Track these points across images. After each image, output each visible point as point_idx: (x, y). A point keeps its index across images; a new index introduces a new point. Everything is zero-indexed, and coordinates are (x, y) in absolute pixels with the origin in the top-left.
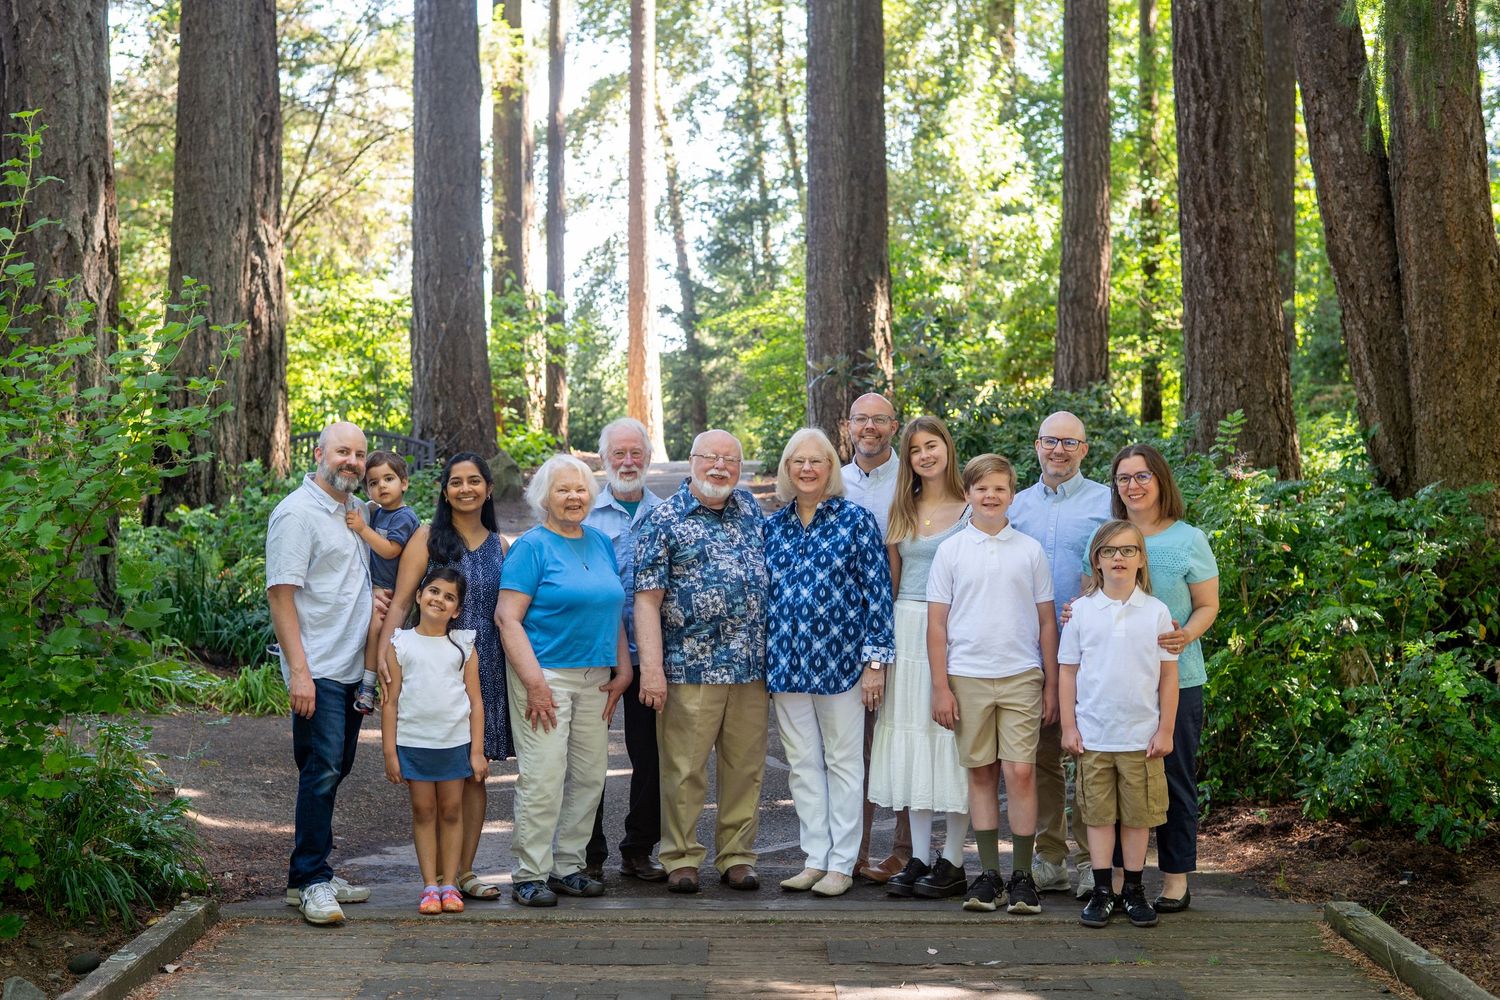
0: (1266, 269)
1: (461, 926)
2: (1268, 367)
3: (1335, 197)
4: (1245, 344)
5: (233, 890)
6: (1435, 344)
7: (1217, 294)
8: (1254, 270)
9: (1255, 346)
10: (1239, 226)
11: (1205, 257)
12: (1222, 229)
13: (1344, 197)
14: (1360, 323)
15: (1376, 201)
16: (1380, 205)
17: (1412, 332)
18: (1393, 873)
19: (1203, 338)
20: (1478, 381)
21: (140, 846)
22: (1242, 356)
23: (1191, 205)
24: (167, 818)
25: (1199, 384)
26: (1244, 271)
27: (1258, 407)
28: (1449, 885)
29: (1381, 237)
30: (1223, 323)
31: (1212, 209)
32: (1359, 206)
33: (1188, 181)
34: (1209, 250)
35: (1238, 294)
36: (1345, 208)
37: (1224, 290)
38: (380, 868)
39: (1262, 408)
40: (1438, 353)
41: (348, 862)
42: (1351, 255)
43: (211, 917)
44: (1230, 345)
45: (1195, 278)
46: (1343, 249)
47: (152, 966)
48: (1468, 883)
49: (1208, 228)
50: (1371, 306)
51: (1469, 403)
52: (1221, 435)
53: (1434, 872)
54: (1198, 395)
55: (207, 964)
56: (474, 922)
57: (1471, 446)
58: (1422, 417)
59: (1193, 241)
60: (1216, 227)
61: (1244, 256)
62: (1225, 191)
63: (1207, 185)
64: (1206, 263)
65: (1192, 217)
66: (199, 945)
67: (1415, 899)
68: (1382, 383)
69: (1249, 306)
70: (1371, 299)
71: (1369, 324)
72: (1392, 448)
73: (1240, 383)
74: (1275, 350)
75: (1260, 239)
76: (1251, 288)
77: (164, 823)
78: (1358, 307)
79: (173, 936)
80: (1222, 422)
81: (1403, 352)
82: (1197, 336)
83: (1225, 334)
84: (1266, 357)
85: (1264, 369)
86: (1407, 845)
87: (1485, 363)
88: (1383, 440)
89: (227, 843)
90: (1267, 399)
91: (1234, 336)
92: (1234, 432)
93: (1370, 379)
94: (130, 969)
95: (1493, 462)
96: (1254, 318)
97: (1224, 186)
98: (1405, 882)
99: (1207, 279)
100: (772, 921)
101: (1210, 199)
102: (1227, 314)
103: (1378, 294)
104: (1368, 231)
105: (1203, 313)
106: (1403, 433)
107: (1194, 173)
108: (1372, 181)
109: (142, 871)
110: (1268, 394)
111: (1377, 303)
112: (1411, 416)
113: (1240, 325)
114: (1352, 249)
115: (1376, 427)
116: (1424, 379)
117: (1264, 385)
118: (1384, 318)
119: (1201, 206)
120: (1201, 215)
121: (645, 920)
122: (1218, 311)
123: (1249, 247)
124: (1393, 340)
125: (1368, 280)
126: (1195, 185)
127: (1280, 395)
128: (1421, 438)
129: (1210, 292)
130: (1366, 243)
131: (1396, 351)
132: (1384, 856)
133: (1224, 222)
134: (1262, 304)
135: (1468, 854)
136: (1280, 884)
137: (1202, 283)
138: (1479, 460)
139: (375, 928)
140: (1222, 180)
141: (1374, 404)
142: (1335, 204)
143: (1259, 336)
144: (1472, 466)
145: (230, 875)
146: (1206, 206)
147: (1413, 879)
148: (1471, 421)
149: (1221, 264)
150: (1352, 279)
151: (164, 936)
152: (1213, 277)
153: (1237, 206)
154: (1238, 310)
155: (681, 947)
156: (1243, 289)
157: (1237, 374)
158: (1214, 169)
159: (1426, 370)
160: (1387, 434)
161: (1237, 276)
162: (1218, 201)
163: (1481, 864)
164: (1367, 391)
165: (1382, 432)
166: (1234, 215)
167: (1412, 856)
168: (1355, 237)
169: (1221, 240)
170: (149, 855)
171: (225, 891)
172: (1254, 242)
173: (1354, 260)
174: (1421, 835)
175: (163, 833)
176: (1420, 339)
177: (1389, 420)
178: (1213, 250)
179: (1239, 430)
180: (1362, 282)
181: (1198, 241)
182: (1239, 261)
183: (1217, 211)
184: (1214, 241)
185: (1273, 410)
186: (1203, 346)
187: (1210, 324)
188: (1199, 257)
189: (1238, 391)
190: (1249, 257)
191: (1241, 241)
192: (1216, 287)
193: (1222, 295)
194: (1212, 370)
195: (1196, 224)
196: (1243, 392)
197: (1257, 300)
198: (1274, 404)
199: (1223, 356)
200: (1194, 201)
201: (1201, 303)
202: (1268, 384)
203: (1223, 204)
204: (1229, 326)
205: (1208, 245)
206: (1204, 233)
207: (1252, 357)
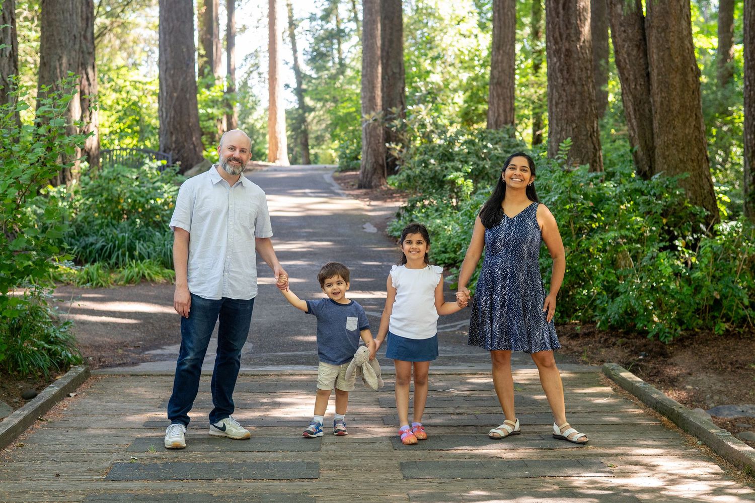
0: (587, 70)
2: (588, 117)
3: (619, 35)
4: (577, 107)
5: (94, 364)
6: (665, 107)
7: (563, 82)
8: (582, 70)
9: (581, 108)
10: (575, 49)
11: (558, 64)
12: (567, 50)
13: (623, 35)
14: (630, 97)
15: (639, 38)
16: (641, 40)
17: (654, 101)
18: (636, 353)
19: (557, 104)
20: (685, 124)
21: (50, 342)
22: (575, 112)
23: (551, 38)
24: (62, 330)
25: (555, 125)
26: (577, 71)
27: (583, 137)
28: (662, 358)
29: (641, 55)
30: (566, 96)
31: (562, 40)
32: (631, 40)
33: (550, 26)
34: (560, 60)
35: (574, 82)
36: (624, 41)
37: (567, 80)
38: (163, 355)
39: (585, 138)
40: (666, 111)
41: (147, 353)
42: (626, 64)
43: (87, 374)
44: (569, 107)
45: (553, 74)
46: (623, 61)
47: (64, 393)
48: (670, 357)
49: (560, 49)
50: (635, 88)
51: (680, 136)
52: (561, 150)
53: (655, 352)
54: (554, 131)
55: (88, 393)
57: (681, 156)
58: (658, 142)
59: (552, 55)
60: (564, 49)
61: (577, 63)
62: (568, 32)
63: (559, 28)
64: (559, 67)
65: (552, 44)
66: (83, 386)
67: (646, 364)
68: (640, 126)
69: (579, 88)
70: (635, 85)
71: (634, 97)
72: (644, 157)
73: (574, 125)
74: (591, 109)
75: (585, 55)
76: (580, 79)
77: (61, 333)
78: (629, 89)
80: (561, 144)
81: (650, 111)
82: (554, 102)
83: (567, 101)
84: (587, 113)
85: (586, 119)
86: (644, 341)
87: (688, 116)
88: (640, 153)
90: (587, 134)
91: (571, 103)
92: (567, 149)
93: (635, 124)
94: (56, 394)
95: (691, 163)
96: (581, 94)
97: (567, 29)
98: (641, 357)
99: (559, 75)
101: (561, 35)
102: (568, 92)
103: (639, 82)
104: (634, 52)
105: (557, 91)
106: (650, 150)
107: (553, 23)
108: (637, 28)
110: (588, 131)
111: (638, 87)
112: (653, 142)
113: (575, 97)
114: (627, 61)
115: (637, 147)
116: (659, 124)
117: (586, 126)
118: (642, 95)
119: (556, 38)
120: (556, 43)
122: (564, 90)
123: (579, 59)
124: (646, 105)
125: (634, 75)
126: (554, 28)
127: (594, 131)
128: (658, 151)
129: (560, 81)
130: (633, 58)
131: (647, 110)
132: (633, 346)
133: (567, 46)
134: (585, 87)
135: (672, 345)
136: (584, 359)
137: (556, 77)
138: (685, 163)
140: (566, 26)
141: (636, 136)
142: (619, 39)
143: (583, 102)
144: (681, 165)
145: (91, 358)
146: (559, 39)
147: (645, 356)
148: (681, 144)
149: (566, 67)
150: (627, 75)
151: (68, 381)
152: (562, 74)
153: (574, 39)
154: (574, 90)
156: (576, 79)
157: (573, 121)
158: (563, 21)
159: (661, 119)
160: (642, 150)
161: (573, 73)
162: (564, 36)
163: (677, 349)
164: (633, 130)
165: (640, 149)
166: (572, 43)
167: (645, 346)
168: (629, 55)
169: (566, 56)
170: (55, 347)
171: (90, 364)
172: (582, 57)
173: (628, 66)
174: (650, 336)
175: (61, 337)
176: (658, 104)
177: (644, 142)
178: (562, 60)
179: (569, 148)
180: (631, 77)
181: (555, 56)
182: (574, 66)
183: (564, 41)
184: (562, 56)
185: (590, 139)
186: (556, 108)
187: (560, 97)
188: (555, 64)
189: (573, 129)
190: (579, 64)
191: (576, 56)
192: (563, 78)
193: (566, 82)
194: (561, 119)
195: (554, 47)
196: (576, 130)
197: (583, 85)
198: (591, 136)
199: (566, 112)
200: (553, 36)
201: (556, 86)
202: (588, 126)
203: (567, 38)
204: (569, 98)
205: (560, 58)
206: (557, 52)
207: (580, 113)
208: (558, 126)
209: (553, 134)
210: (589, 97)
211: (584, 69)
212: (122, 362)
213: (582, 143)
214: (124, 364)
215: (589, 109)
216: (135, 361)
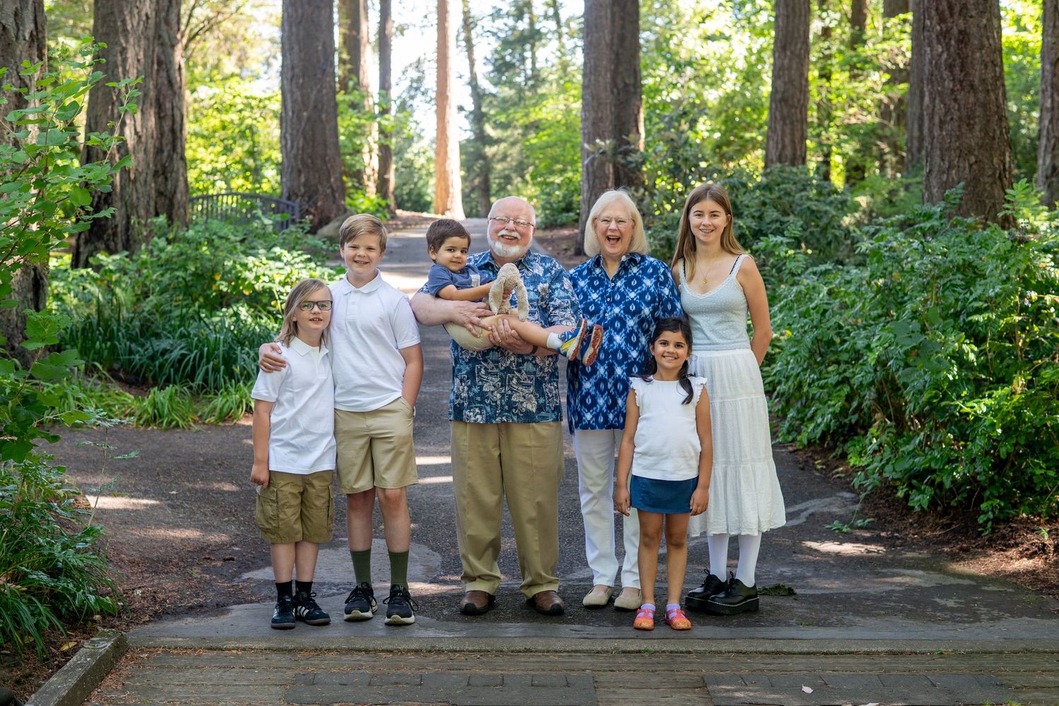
0: (995, 66)
1: (357, 657)
2: (996, 146)
4: (977, 128)
5: (142, 610)
7: (954, 86)
9: (985, 130)
10: (974, 30)
11: (945, 56)
12: (960, 32)
19: (942, 123)
21: (54, 573)
22: (974, 138)
23: (933, 13)
24: (80, 546)
25: (937, 160)
26: (977, 67)
27: (986, 180)
30: (959, 110)
31: (952, 15)
34: (948, 50)
35: (972, 86)
37: (961, 82)
39: (990, 180)
41: (246, 576)
44: (964, 128)
45: (936, 72)
49: (948, 31)
54: (936, 169)
56: (367, 651)
59: (935, 42)
60: (955, 31)
61: (978, 55)
64: (946, 60)
65: (934, 22)
69: (981, 96)
73: (973, 159)
74: (1001, 133)
75: (991, 41)
76: (983, 81)
77: (78, 551)
79: (83, 679)
82: (937, 120)
83: (960, 119)
84: (994, 138)
85: (992, 148)
89: (136, 556)
90: (994, 173)
91: (968, 121)
96: (985, 106)
99: (946, 74)
100: (646, 651)
101: (951, 7)
102: (962, 102)
105: (942, 101)
109: (56, 599)
110: (995, 169)
113: (973, 112)
117: (992, 162)
119: (943, 12)
120: (942, 20)
121: (527, 651)
122: (955, 100)
123: (982, 47)
127: (1004, 170)
129: (948, 84)
133: (962, 26)
134: (993, 96)
137: (941, 77)
139: (275, 657)
143: (988, 121)
145: (139, 592)
146: (947, 13)
149: (958, 61)
151: (72, 682)
152: (951, 72)
153: (974, 13)
154: (972, 99)
155: (568, 685)
156: (977, 82)
157: (970, 152)
161: (971, 71)
162: (957, 9)
166: (971, 20)
169: (959, 41)
170: (63, 584)
171: (134, 611)
172: (986, 43)
175: (74, 560)
178: (952, 49)
181: (939, 42)
182: (974, 59)
183: (956, 17)
184: (953, 42)
185: (998, 182)
186: (941, 130)
187: (948, 111)
188: (940, 56)
189: (971, 166)
190: (982, 56)
191: (976, 42)
192: (953, 80)
193: (958, 87)
194: (948, 149)
195: (938, 28)
196: (975, 167)
197: (988, 91)
198: (1000, 178)
199: (958, 138)
200: (937, 9)
201: (940, 93)
202: (995, 160)
203: (961, 11)
204: (964, 113)
205: (948, 46)
206: (944, 35)
207: (983, 138)
208: (943, 160)
209: (934, 174)
210: (997, 112)
211: (990, 64)
212: (194, 601)
213: (985, 190)
214: (201, 606)
215: (998, 132)
216: (221, 599)
